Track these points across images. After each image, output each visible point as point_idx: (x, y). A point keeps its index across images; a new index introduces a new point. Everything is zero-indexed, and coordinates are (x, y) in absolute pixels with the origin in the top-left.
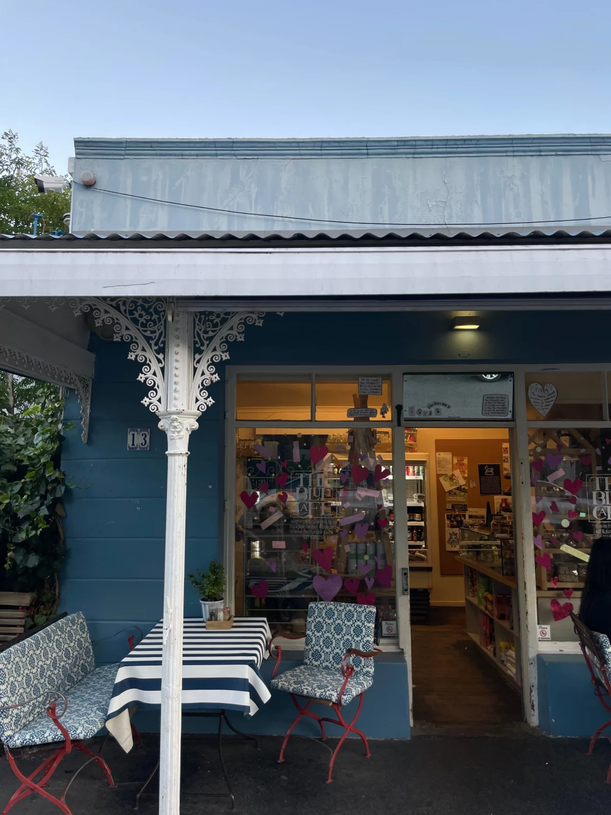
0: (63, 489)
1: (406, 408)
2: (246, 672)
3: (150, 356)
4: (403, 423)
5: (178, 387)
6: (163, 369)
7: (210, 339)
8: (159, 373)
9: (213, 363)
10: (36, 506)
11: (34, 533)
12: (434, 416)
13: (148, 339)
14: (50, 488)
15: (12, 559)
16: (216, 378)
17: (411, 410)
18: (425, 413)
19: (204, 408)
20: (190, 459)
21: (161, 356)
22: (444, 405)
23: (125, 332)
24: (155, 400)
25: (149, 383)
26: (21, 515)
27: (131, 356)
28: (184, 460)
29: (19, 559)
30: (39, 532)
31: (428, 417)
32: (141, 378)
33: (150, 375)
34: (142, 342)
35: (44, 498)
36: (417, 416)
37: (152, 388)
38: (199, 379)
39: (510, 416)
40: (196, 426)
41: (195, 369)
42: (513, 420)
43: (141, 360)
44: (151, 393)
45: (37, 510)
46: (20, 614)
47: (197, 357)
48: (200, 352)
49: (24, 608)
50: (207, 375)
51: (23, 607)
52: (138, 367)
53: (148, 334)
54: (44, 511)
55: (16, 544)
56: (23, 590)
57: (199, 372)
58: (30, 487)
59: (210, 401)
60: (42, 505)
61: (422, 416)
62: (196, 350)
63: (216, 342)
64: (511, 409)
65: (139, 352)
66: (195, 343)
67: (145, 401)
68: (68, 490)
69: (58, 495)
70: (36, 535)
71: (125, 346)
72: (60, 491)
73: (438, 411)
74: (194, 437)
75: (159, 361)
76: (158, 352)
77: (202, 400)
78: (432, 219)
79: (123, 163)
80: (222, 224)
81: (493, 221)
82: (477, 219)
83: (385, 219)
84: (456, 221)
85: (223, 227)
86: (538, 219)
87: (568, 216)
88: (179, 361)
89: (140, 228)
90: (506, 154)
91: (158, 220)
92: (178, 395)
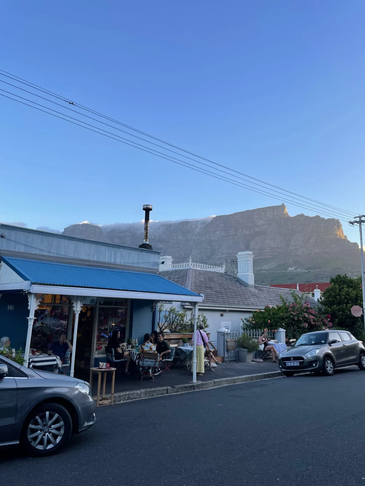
3: (74, 302)
7: (83, 300)
9: (83, 303)
16: (83, 305)
19: (81, 310)
24: (75, 309)
27: (72, 302)
32: (73, 305)
34: (74, 300)
38: (81, 305)
40: (80, 313)
47: (81, 302)
64: (96, 302)
76: (76, 301)
78: (86, 258)
79: (13, 232)
80: (38, 252)
81: (98, 260)
82: (95, 259)
83: (76, 257)
84: (91, 259)
85: (38, 253)
86: (107, 261)
87: (112, 261)
88: (79, 303)
89: (16, 250)
90: (102, 245)
91: (21, 249)
92: (78, 308)
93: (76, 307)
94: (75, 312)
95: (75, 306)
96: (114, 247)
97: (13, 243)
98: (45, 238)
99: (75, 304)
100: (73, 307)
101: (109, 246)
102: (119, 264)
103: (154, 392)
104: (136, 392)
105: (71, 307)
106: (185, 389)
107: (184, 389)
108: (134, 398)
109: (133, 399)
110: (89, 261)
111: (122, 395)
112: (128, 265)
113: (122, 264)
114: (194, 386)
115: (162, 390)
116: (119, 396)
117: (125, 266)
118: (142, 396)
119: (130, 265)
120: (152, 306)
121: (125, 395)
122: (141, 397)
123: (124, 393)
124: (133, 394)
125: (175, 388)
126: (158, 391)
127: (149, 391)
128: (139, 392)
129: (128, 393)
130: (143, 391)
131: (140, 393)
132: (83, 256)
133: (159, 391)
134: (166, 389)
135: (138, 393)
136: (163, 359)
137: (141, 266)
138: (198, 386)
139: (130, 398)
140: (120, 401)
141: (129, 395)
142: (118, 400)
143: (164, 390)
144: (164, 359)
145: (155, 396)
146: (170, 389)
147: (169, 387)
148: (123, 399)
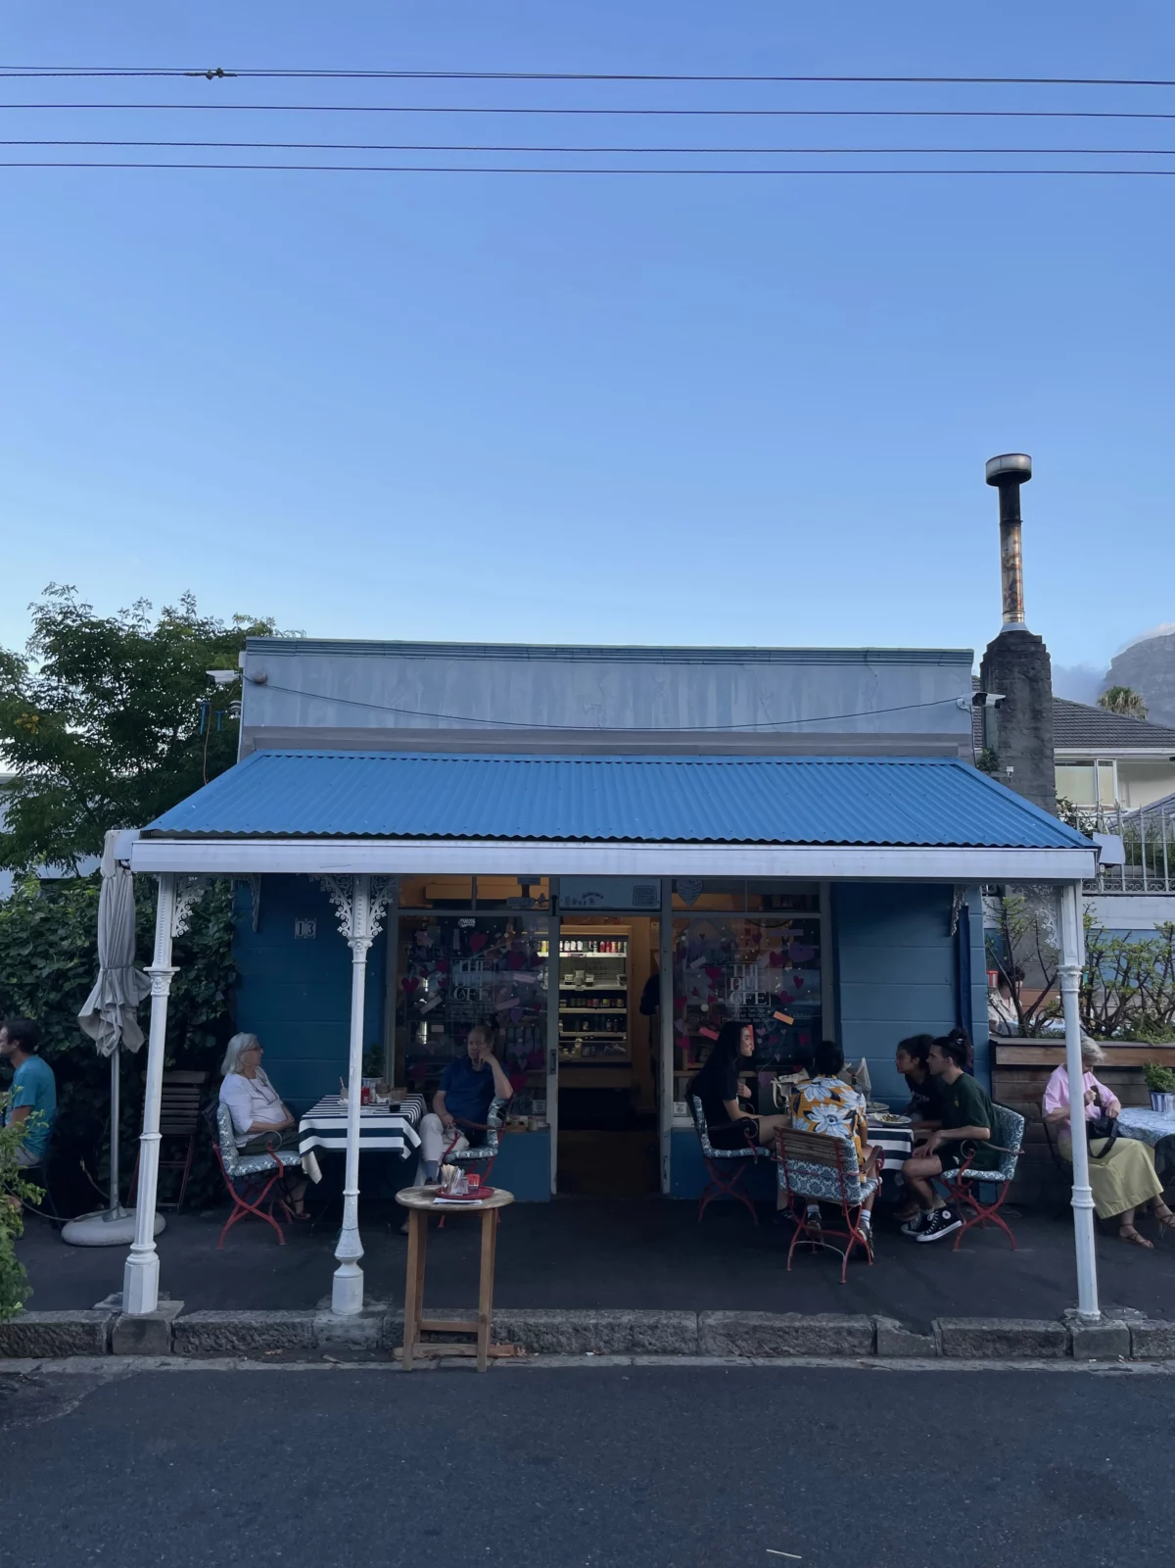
0: (234, 974)
1: (562, 897)
2: (401, 1123)
3: (343, 900)
4: (558, 912)
5: (361, 921)
6: (351, 909)
7: (381, 890)
8: (348, 911)
9: (382, 905)
10: (212, 991)
11: (213, 1015)
12: (588, 905)
13: (342, 890)
14: (222, 974)
15: (191, 1040)
16: (384, 914)
17: (567, 899)
18: (580, 903)
19: (376, 933)
20: (367, 964)
21: (350, 901)
22: (597, 895)
23: (328, 886)
24: (346, 929)
25: (342, 918)
26: (199, 1000)
27: (332, 901)
28: (364, 966)
29: (197, 1040)
30: (218, 1015)
31: (582, 906)
32: (337, 914)
33: (343, 912)
34: (338, 891)
35: (217, 983)
36: (572, 906)
37: (344, 921)
38: (373, 915)
39: (658, 907)
40: (371, 944)
41: (371, 909)
42: (660, 910)
43: (337, 903)
44: (343, 924)
45: (214, 994)
46: (195, 1090)
47: (373, 901)
48: (374, 898)
49: (199, 1086)
50: (379, 913)
51: (197, 1084)
52: (335, 907)
53: (342, 886)
54: (220, 997)
55: (193, 1026)
56: (197, 1069)
57: (373, 911)
58: (204, 973)
59: (380, 929)
60: (217, 990)
61: (577, 906)
62: (372, 897)
63: (384, 892)
64: (659, 899)
65: (336, 898)
66: (371, 892)
67: (340, 929)
68: (239, 976)
69: (231, 980)
70: (215, 1017)
71: (328, 895)
72: (232, 978)
73: (592, 901)
74: (370, 951)
75: (349, 904)
76: (348, 898)
77: (375, 928)
78: (589, 722)
79: (295, 662)
80: (390, 722)
81: (643, 724)
82: (629, 723)
83: (544, 721)
84: (609, 724)
85: (391, 725)
86: (684, 723)
87: (712, 722)
88: (362, 904)
89: (311, 724)
90: (657, 662)
91: (328, 717)
92: (361, 926)
93: (350, 924)
94: (349, 944)
95: (348, 915)
96: (712, 662)
97: (298, 699)
98: (413, 667)
99: (346, 907)
100: (340, 922)
101: (688, 662)
102: (749, 729)
103: (786, 1336)
104: (674, 1321)
105: (329, 922)
106: (1002, 1348)
107: (991, 1345)
108: (665, 1352)
109: (656, 1352)
110: (601, 733)
111: (596, 1326)
112: (796, 731)
113: (760, 729)
114: (1071, 1339)
115: (838, 1331)
116: (576, 1330)
117: (778, 736)
118: (708, 1343)
119: (805, 731)
120: (949, 908)
121: (612, 1327)
122: (708, 1353)
123: (606, 1318)
124: (654, 1327)
125: (927, 1331)
126: (811, 1336)
127: (755, 1328)
128: (690, 1322)
129: (627, 1317)
130: (715, 1318)
131: (699, 1329)
132: (572, 717)
133: (820, 1333)
134: (864, 1333)
135: (680, 1331)
136: (948, 1165)
137: (863, 727)
138: (1101, 1343)
139: (644, 1346)
140: (583, 1351)
141: (631, 1328)
142: (575, 1345)
143: (850, 1332)
144: (954, 1166)
145: (790, 1355)
146: (889, 1332)
147: (888, 1324)
148: (602, 1344)
